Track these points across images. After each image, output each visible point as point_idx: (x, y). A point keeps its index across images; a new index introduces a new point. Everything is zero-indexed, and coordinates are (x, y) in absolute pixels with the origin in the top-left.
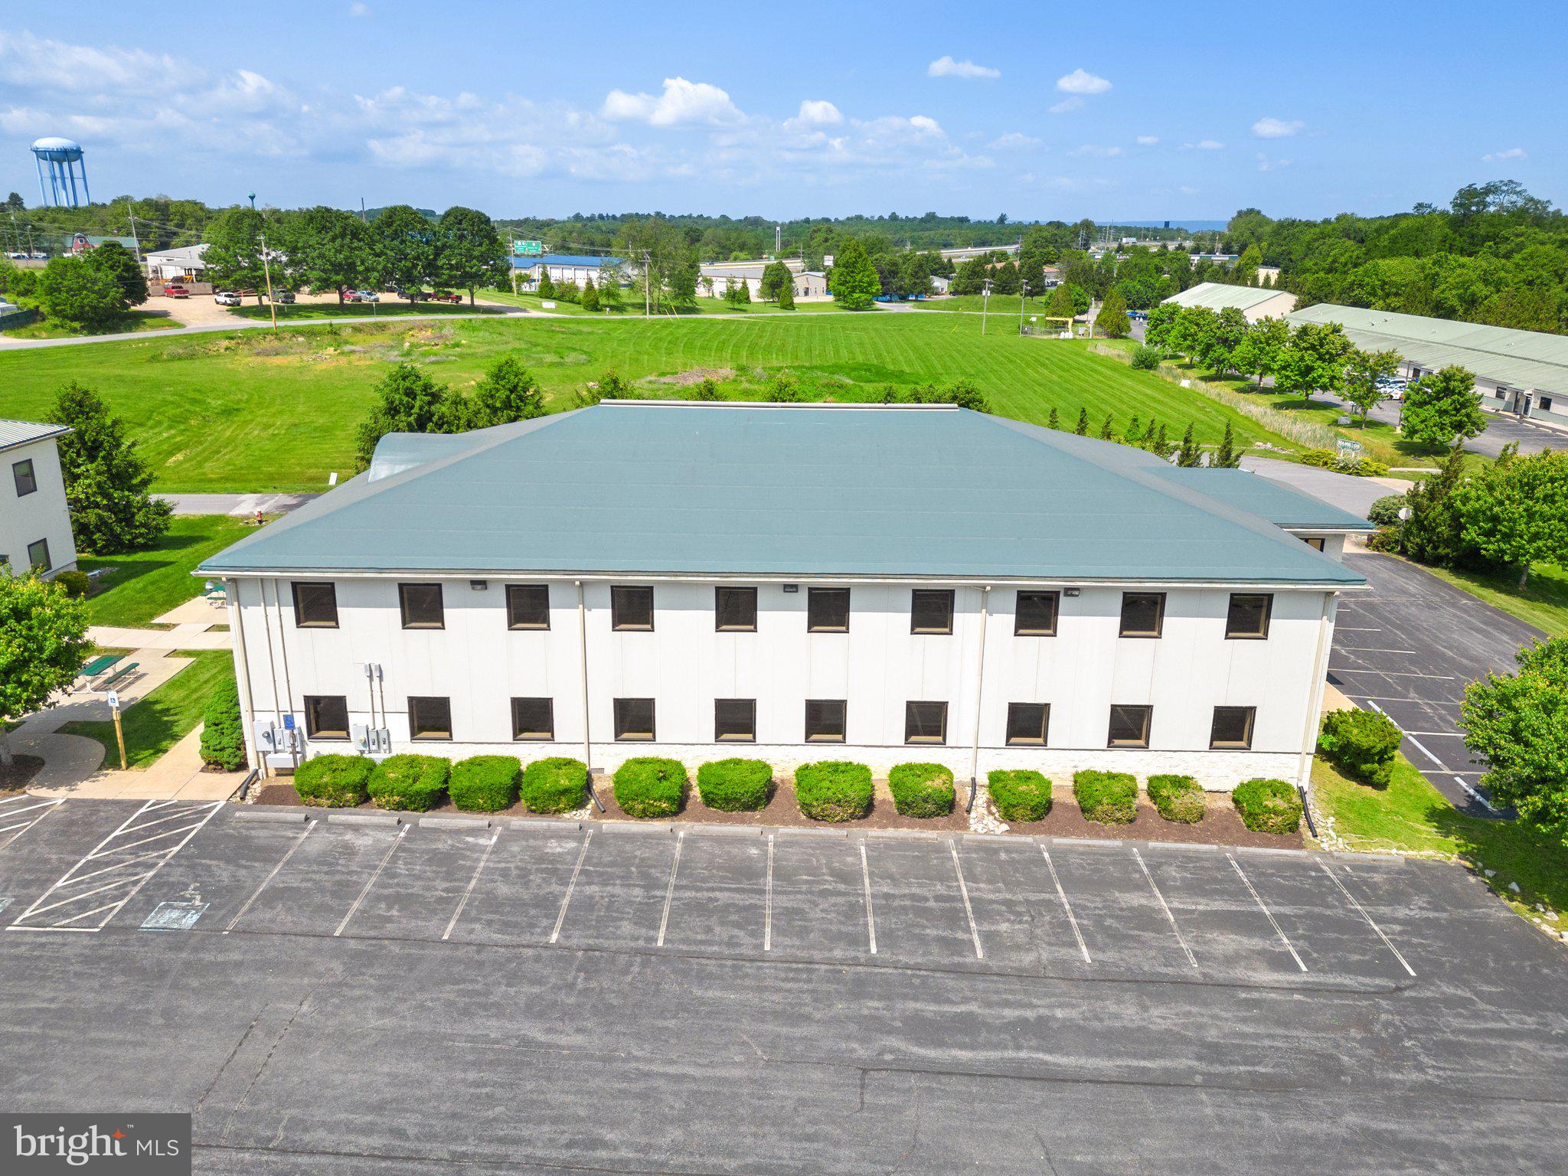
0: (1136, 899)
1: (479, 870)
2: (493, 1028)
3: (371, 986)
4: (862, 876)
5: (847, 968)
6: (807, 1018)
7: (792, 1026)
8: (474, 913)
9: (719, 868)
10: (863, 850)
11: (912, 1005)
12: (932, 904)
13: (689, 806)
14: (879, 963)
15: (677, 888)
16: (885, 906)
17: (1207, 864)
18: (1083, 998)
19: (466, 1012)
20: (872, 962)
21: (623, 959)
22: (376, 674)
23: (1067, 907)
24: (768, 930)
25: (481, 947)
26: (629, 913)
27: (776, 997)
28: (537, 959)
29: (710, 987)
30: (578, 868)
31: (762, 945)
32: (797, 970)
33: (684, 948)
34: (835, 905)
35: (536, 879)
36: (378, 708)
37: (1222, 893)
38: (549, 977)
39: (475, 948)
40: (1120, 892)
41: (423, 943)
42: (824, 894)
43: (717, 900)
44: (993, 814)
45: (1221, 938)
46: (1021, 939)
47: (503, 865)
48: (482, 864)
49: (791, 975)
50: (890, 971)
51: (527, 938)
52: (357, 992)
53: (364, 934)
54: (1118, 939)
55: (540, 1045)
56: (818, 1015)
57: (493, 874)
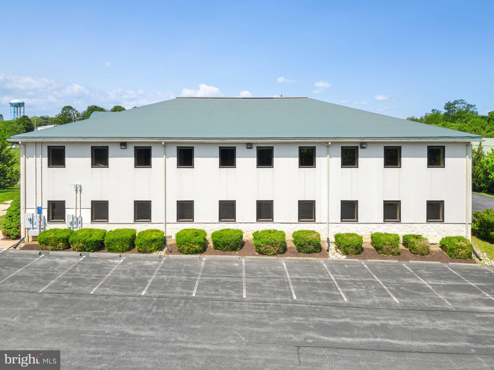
0: (412, 281)
1: (113, 270)
2: (107, 328)
3: (50, 311)
4: (285, 272)
5: (283, 304)
6: (267, 324)
7: (259, 327)
8: (107, 284)
9: (221, 270)
10: (284, 264)
11: (317, 319)
12: (318, 281)
13: (208, 250)
14: (298, 303)
15: (202, 276)
16: (297, 282)
17: (438, 269)
18: (400, 317)
19: (95, 322)
20: (295, 302)
21: (175, 301)
22: (78, 189)
23: (381, 283)
24: (244, 291)
25: (108, 296)
26: (180, 284)
27: (250, 316)
28: (135, 301)
29: (218, 312)
30: (158, 269)
31: (242, 296)
32: (259, 305)
33: (205, 297)
34: (274, 282)
35: (138, 273)
36: (78, 206)
37: (450, 279)
38: (139, 308)
39: (105, 297)
40: (403, 278)
41: (81, 295)
42: (269, 278)
43: (221, 280)
44: (339, 252)
45: (456, 294)
46: (363, 294)
47: (124, 269)
48: (115, 268)
49: (257, 307)
50: (304, 305)
51: (131, 293)
52: (43, 314)
53: (54, 292)
54: (409, 295)
55: (130, 335)
56: (272, 323)
57: (119, 272)
